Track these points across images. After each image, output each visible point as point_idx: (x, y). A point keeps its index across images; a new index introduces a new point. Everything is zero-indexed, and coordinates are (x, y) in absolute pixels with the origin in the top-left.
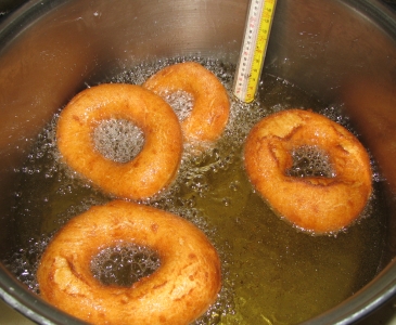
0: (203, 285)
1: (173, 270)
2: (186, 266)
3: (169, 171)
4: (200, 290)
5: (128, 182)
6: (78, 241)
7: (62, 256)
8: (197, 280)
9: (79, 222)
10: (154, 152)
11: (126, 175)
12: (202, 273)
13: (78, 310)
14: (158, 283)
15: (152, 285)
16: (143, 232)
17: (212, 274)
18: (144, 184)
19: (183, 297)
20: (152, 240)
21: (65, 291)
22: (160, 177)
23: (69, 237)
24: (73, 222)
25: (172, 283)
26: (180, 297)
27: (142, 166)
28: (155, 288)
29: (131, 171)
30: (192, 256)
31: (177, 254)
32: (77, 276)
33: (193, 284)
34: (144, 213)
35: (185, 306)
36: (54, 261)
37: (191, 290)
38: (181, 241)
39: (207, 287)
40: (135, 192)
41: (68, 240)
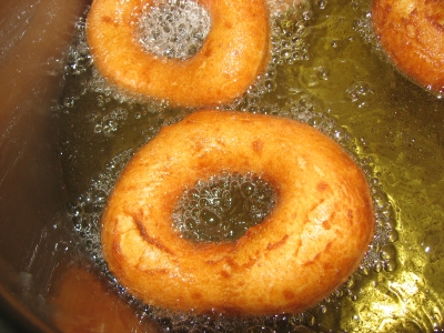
0: (347, 233)
1: (295, 215)
2: (314, 207)
3: (258, 46)
4: (343, 241)
5: (203, 82)
6: (148, 185)
7: (127, 213)
8: (337, 227)
9: (145, 156)
10: (228, 26)
11: (199, 73)
12: (342, 214)
13: (161, 291)
14: (275, 239)
15: (265, 242)
16: (242, 156)
17: (358, 210)
18: (227, 76)
19: (317, 257)
20: (257, 164)
21: (137, 267)
22: (248, 59)
23: (133, 182)
24: (138, 157)
25: (296, 237)
26: (311, 258)
27: (217, 53)
28: (270, 248)
29: (204, 65)
30: (323, 187)
31: (298, 185)
32: (151, 242)
33: (330, 234)
34: (239, 125)
35: (322, 271)
36: (117, 221)
37: (329, 245)
38: (302, 163)
39: (353, 234)
40: (219, 92)
41: (132, 188)
